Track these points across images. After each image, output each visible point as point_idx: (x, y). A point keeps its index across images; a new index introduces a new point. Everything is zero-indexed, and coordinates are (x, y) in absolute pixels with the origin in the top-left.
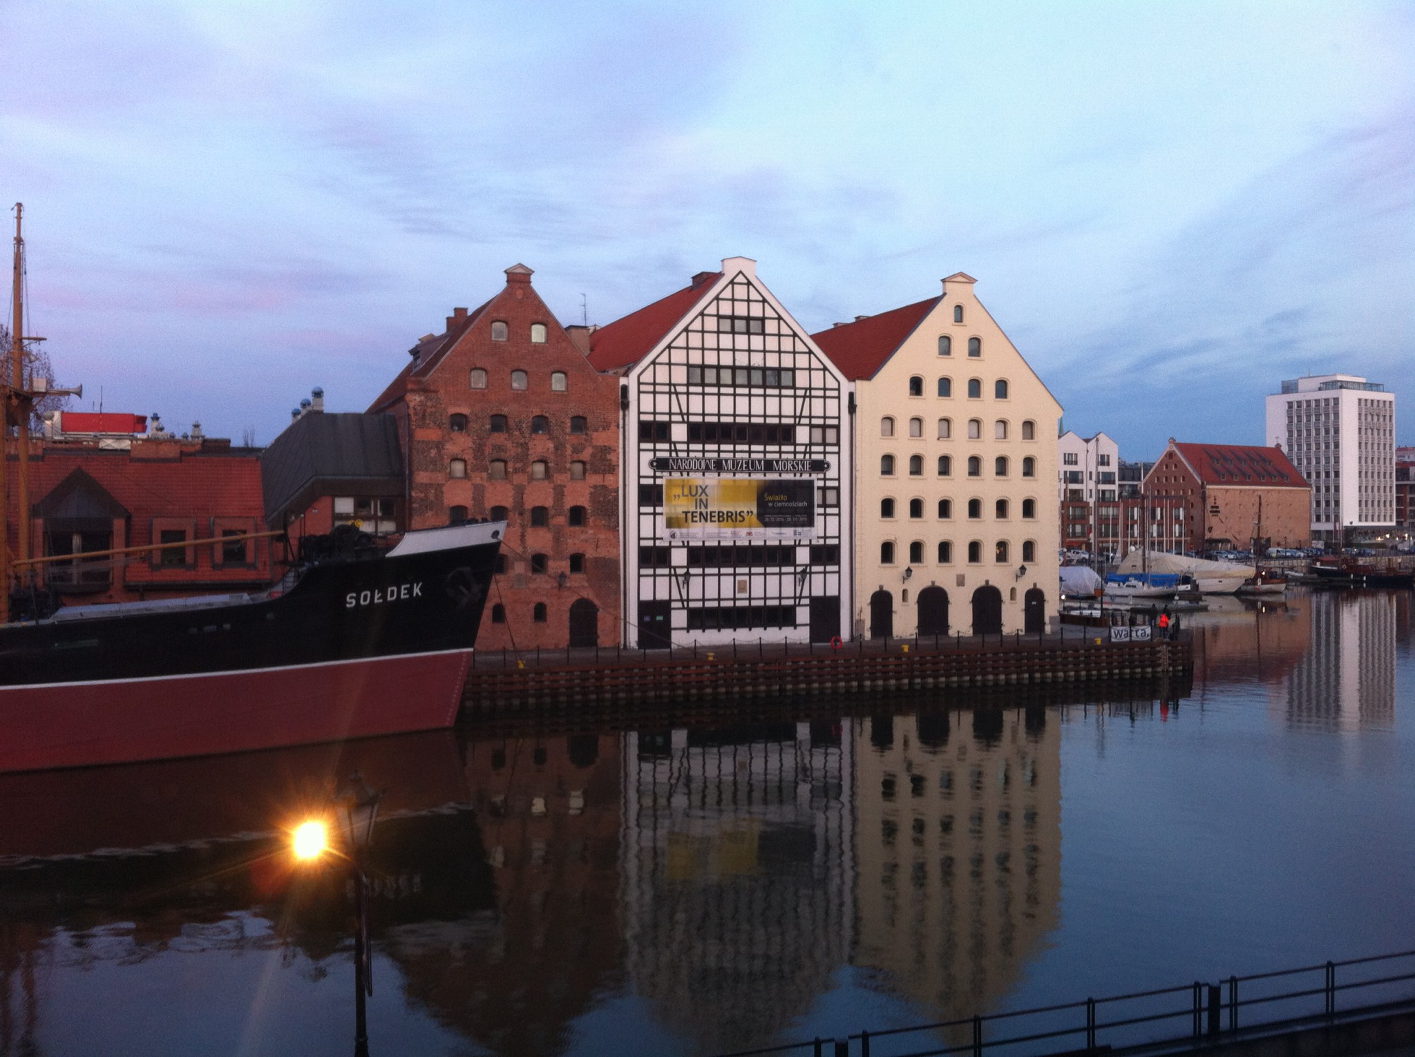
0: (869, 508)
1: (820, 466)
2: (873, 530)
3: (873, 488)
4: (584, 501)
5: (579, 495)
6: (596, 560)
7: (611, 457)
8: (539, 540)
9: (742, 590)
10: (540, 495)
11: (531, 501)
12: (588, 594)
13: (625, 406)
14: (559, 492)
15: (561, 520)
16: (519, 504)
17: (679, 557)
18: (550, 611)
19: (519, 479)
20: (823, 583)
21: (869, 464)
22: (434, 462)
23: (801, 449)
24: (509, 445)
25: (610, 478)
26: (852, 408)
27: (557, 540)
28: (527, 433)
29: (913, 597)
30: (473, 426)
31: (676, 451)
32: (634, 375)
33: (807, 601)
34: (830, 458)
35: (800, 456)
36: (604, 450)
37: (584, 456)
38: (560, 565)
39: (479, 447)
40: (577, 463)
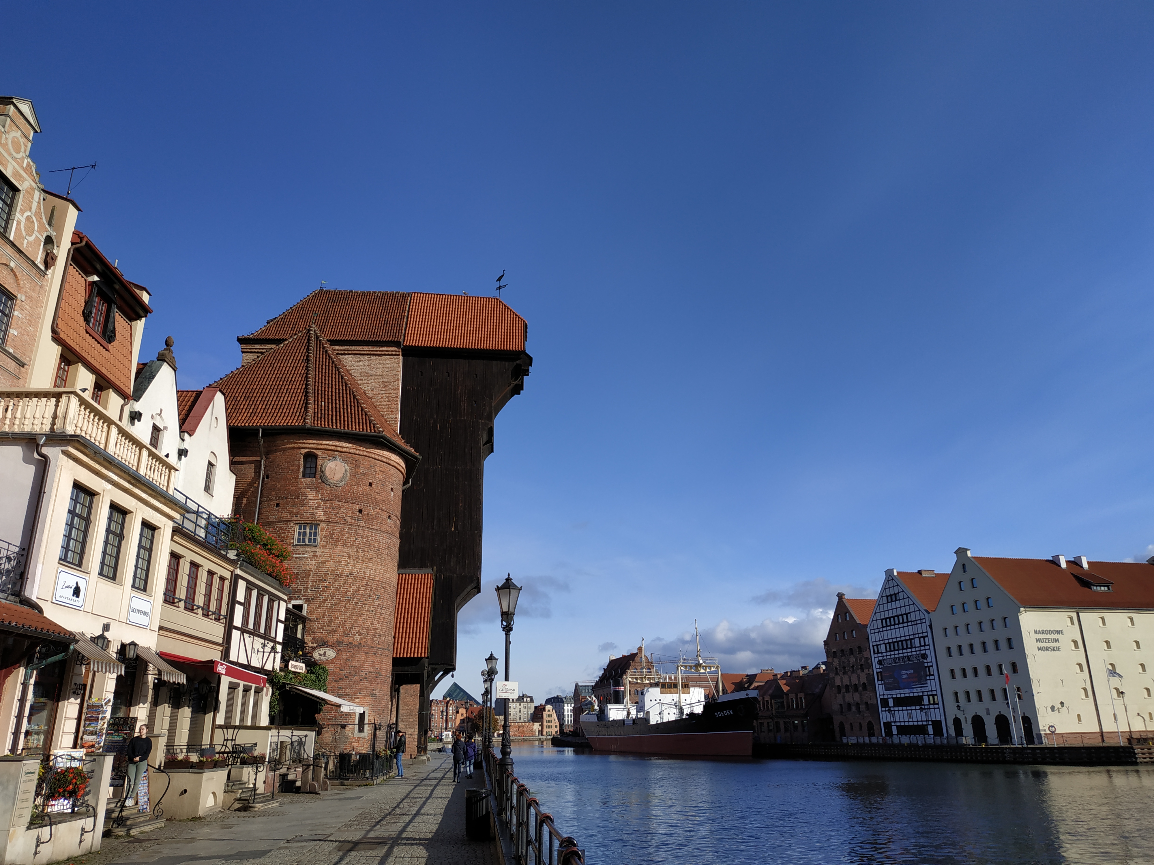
0: (945, 675)
1: (924, 656)
2: (949, 686)
3: (945, 664)
4: (865, 681)
5: (863, 678)
6: (871, 704)
7: (869, 661)
8: (857, 697)
9: (910, 718)
10: (855, 681)
11: (853, 683)
12: (870, 719)
13: (868, 639)
14: (859, 678)
15: (861, 689)
16: (851, 682)
17: (891, 703)
18: (862, 725)
19: (849, 674)
20: (936, 715)
21: (942, 653)
22: (832, 669)
23: (917, 649)
24: (845, 661)
25: (871, 670)
26: (931, 626)
27: (860, 697)
28: (849, 655)
29: (970, 721)
30: (838, 655)
31: (884, 656)
32: (869, 627)
33: (930, 723)
34: (928, 652)
35: (918, 653)
36: (867, 659)
37: (863, 662)
38: (863, 707)
39: (839, 664)
40: (861, 665)
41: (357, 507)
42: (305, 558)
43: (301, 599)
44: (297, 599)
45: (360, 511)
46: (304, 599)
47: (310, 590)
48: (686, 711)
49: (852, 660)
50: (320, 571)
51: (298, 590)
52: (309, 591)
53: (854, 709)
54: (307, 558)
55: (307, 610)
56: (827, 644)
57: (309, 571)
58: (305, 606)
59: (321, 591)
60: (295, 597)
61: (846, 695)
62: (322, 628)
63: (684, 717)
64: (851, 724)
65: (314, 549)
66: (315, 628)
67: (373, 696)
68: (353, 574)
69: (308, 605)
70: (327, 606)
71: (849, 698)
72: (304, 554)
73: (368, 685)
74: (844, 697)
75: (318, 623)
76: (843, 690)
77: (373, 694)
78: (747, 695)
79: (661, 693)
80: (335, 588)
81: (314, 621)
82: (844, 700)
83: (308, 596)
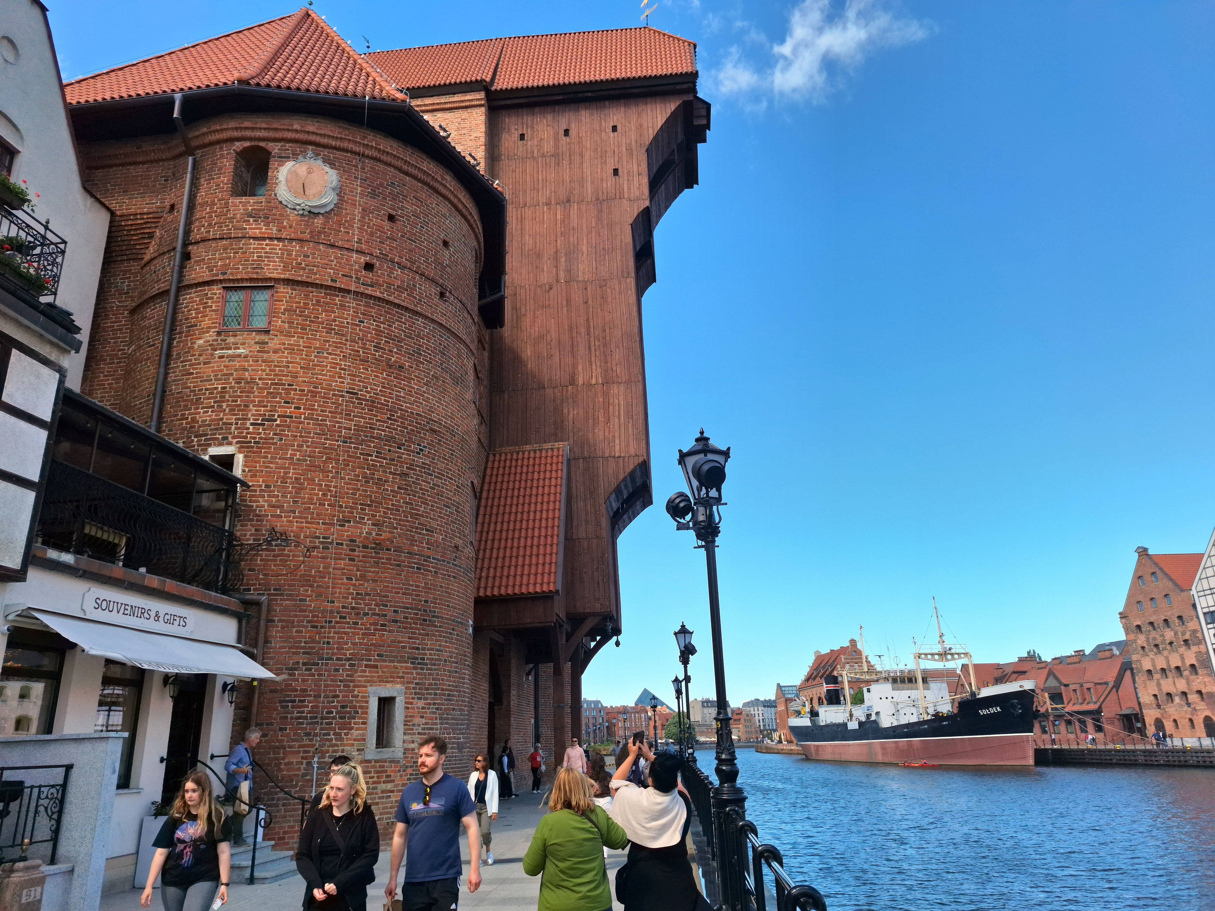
4: (1194, 662)
5: (1191, 658)
6: (1207, 693)
7: (1199, 635)
8: (1181, 685)
10: (1175, 662)
11: (1173, 665)
12: (1208, 713)
13: (1194, 606)
14: (1182, 658)
15: (1187, 673)
16: (1169, 665)
18: (1195, 722)
19: (1165, 653)
22: (1135, 650)
24: (1158, 637)
25: (1202, 648)
27: (1188, 684)
28: (1162, 628)
30: (1143, 629)
32: (1193, 588)
36: (1194, 632)
37: (1187, 637)
38: (1193, 697)
39: (1148, 640)
40: (1186, 641)
41: (363, 259)
42: (239, 356)
43: (230, 444)
44: (221, 444)
45: (369, 267)
46: (237, 443)
47: (252, 424)
48: (931, 711)
49: (1169, 635)
50: (276, 384)
51: (224, 424)
52: (248, 425)
53: (1177, 700)
54: (246, 356)
55: (245, 466)
56: (1125, 617)
57: (248, 383)
58: (239, 459)
59: (277, 425)
60: (217, 439)
61: (1163, 682)
62: (278, 507)
63: (929, 717)
64: (1175, 721)
65: (258, 338)
66: (263, 506)
67: (417, 662)
68: (357, 394)
69: (245, 457)
70: (291, 459)
71: (1168, 685)
72: (239, 348)
73: (403, 637)
74: (1159, 685)
75: (269, 496)
76: (1157, 676)
77: (417, 659)
78: (1021, 686)
79: (893, 690)
80: (311, 419)
81: (261, 491)
82: (1160, 689)
83: (246, 437)
